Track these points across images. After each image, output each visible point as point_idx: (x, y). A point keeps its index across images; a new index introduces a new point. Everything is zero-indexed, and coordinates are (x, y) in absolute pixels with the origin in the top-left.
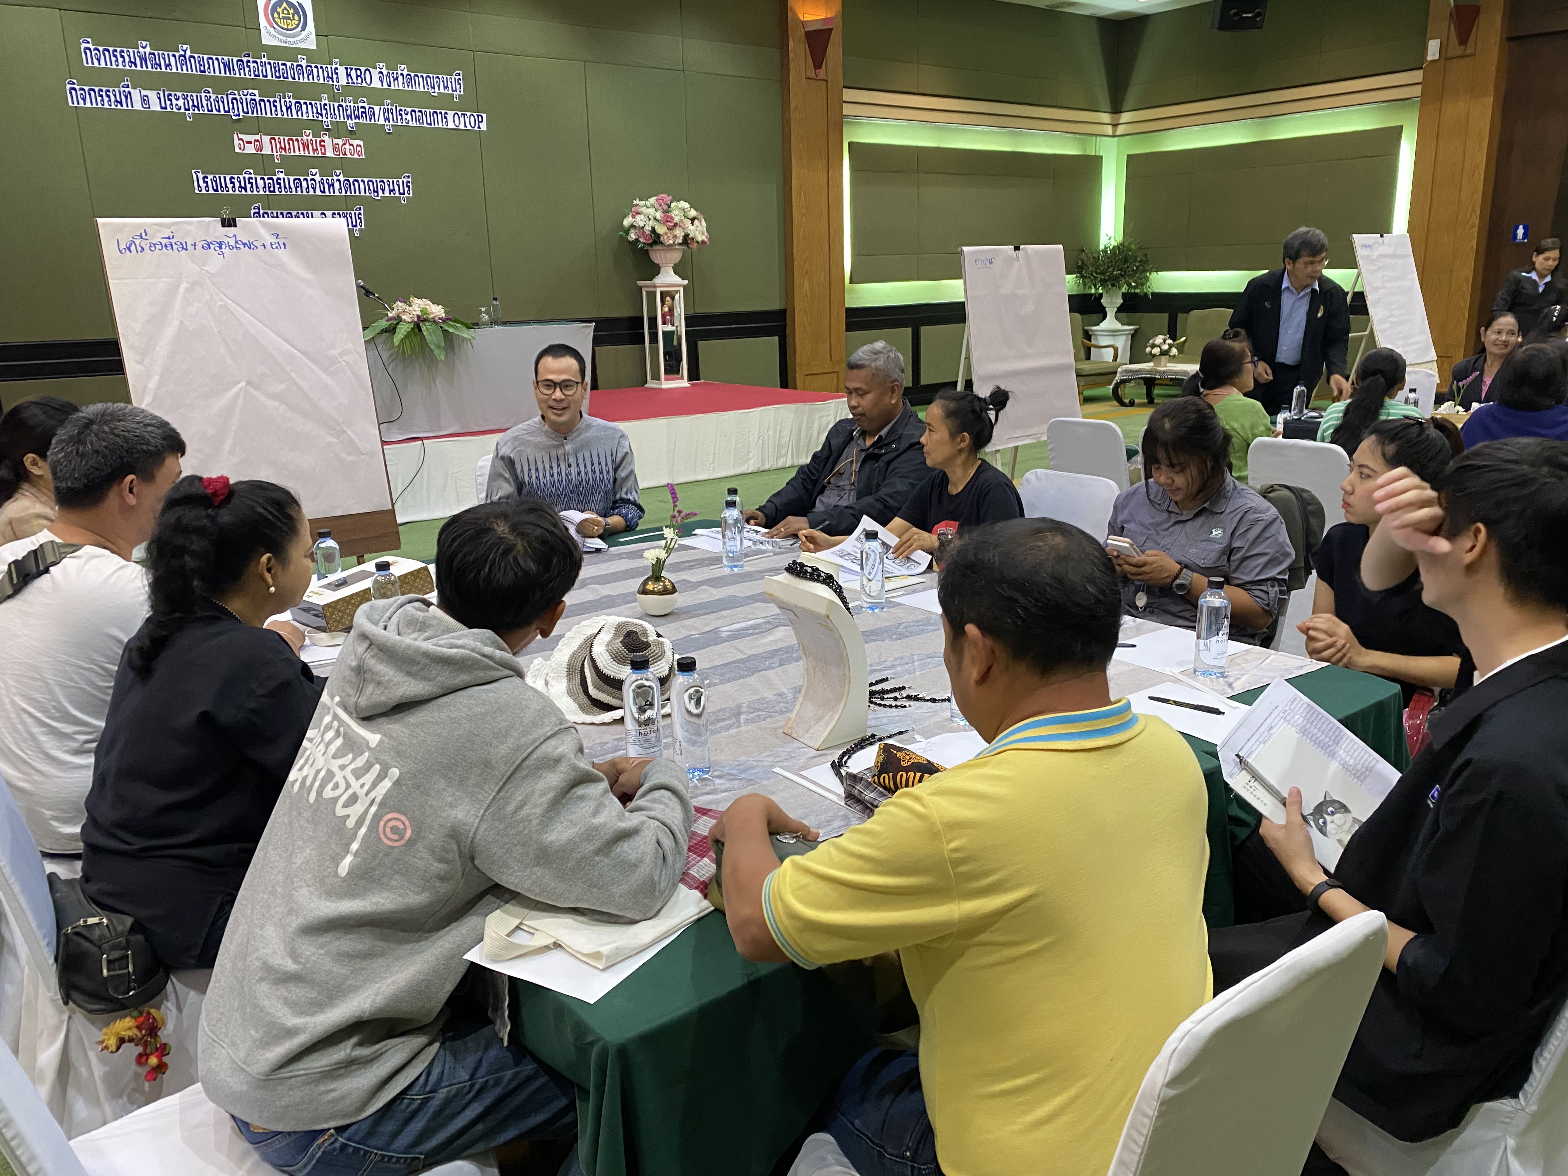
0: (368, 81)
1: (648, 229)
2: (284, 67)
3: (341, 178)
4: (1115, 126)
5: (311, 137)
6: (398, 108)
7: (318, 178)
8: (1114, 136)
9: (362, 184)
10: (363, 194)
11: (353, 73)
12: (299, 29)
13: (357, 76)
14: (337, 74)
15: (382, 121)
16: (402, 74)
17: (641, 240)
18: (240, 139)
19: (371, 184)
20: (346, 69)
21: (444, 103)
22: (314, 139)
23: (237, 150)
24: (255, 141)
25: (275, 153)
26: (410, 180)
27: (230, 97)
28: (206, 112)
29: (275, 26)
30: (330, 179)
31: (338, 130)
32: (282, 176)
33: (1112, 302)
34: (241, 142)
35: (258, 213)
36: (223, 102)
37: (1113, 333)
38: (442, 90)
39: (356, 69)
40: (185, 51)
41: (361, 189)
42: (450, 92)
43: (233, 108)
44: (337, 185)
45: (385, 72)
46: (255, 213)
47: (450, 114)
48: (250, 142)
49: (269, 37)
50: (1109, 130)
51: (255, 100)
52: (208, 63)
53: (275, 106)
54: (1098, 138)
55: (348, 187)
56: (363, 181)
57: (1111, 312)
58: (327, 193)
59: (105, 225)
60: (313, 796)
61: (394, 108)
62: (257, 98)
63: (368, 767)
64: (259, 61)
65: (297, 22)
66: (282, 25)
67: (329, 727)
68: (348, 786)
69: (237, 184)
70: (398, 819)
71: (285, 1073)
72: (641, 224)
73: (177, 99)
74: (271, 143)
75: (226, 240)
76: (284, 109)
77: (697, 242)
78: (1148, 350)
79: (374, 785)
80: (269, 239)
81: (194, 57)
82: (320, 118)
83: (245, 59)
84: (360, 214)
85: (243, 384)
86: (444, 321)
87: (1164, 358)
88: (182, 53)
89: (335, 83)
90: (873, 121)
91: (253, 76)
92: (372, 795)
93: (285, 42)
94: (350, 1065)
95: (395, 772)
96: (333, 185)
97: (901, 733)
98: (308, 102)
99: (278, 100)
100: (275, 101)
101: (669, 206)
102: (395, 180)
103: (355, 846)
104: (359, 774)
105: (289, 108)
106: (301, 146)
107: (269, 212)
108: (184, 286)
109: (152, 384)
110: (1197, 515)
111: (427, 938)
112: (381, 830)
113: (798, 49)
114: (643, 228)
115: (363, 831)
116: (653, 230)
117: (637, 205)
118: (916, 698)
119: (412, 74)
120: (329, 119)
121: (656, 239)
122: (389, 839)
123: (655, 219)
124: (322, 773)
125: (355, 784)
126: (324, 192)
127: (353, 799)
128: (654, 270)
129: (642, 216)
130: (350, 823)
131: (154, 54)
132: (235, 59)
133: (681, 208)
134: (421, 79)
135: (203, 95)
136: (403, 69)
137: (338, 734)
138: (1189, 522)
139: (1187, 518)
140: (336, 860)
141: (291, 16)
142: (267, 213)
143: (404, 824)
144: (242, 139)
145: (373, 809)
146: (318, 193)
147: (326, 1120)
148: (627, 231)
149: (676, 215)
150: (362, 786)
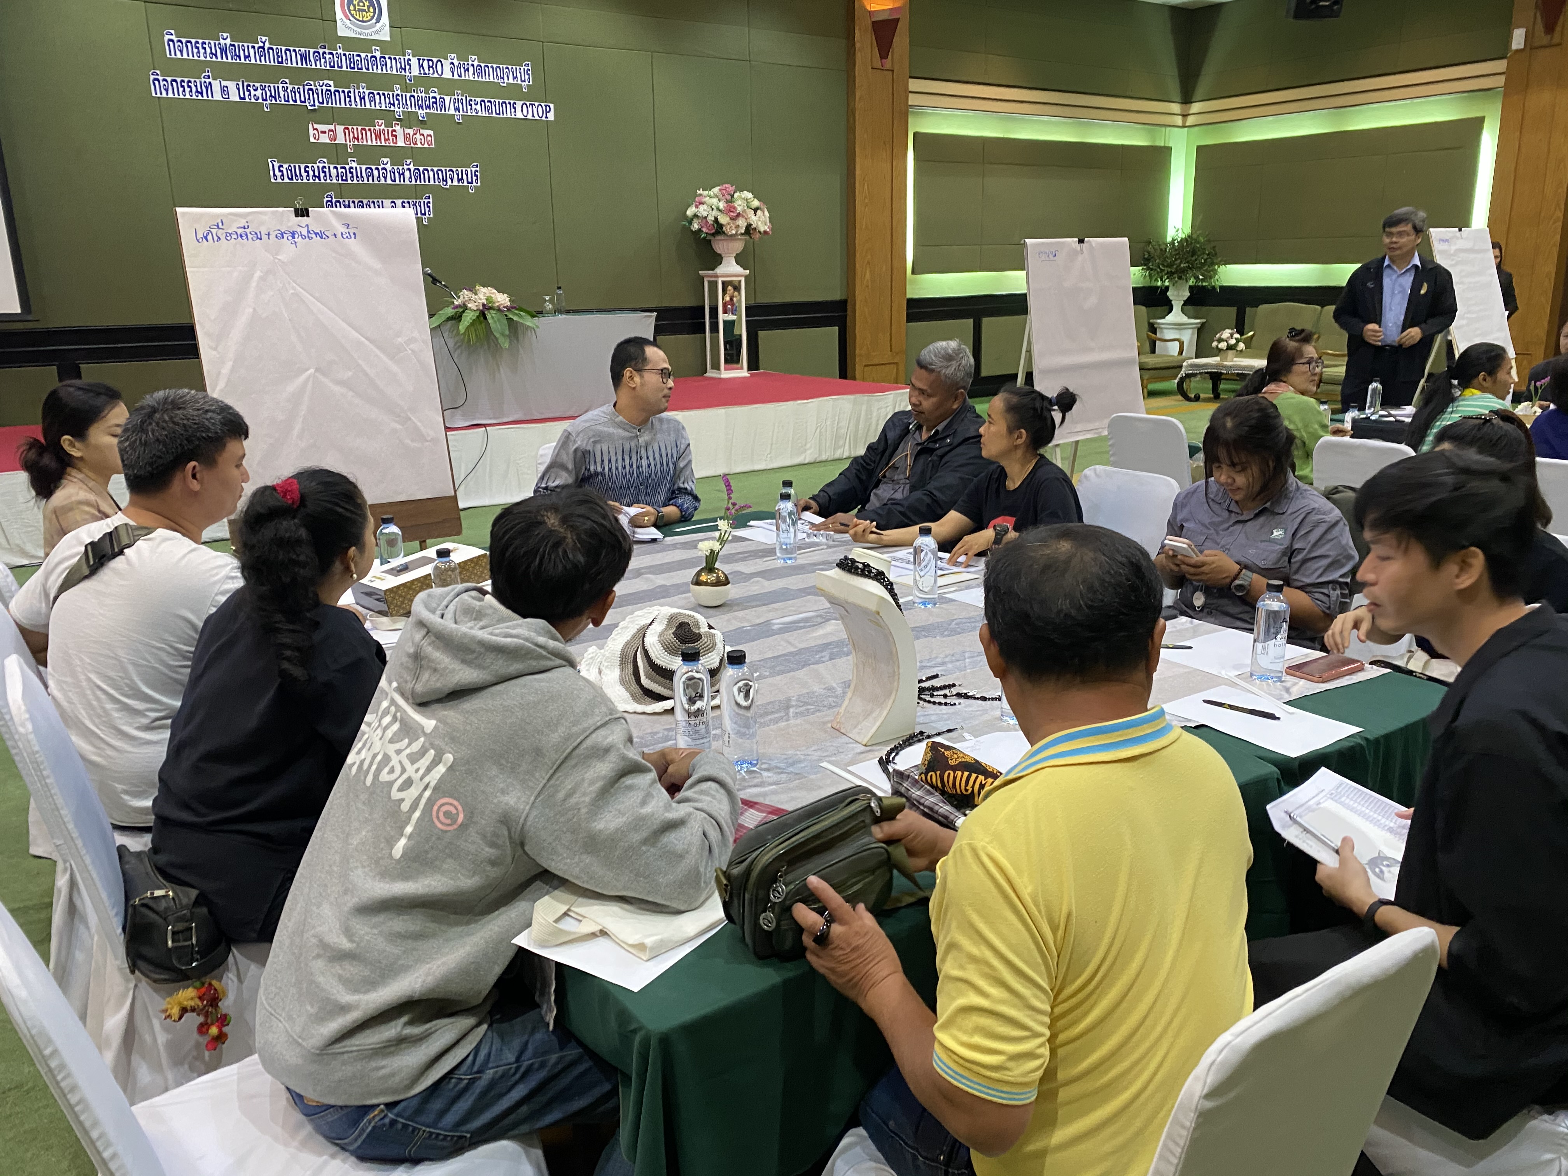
0: (440, 71)
1: (711, 219)
2: (359, 58)
3: (412, 167)
4: (1185, 116)
5: (383, 127)
6: (468, 98)
7: (389, 167)
8: (1184, 127)
9: (431, 173)
10: (432, 182)
11: (425, 64)
12: (374, 21)
13: (429, 67)
14: (409, 65)
15: (452, 111)
16: (473, 65)
17: (704, 230)
18: (314, 129)
19: (440, 173)
20: (419, 60)
21: (513, 93)
22: (386, 129)
23: (312, 140)
24: (330, 130)
25: (348, 142)
26: (478, 169)
27: (306, 88)
28: (283, 102)
29: (351, 18)
30: (401, 168)
31: (409, 120)
32: (354, 165)
33: (1178, 295)
34: (316, 132)
35: (331, 201)
36: (299, 93)
37: (1179, 326)
38: (511, 81)
39: (428, 60)
40: (264, 43)
41: (431, 178)
42: (519, 82)
43: (309, 99)
44: (407, 174)
45: (456, 62)
46: (328, 201)
47: (519, 104)
48: (324, 132)
49: (345, 28)
50: (1179, 120)
51: (330, 91)
52: (286, 54)
53: (349, 97)
54: (1168, 129)
55: (418, 176)
56: (432, 170)
57: (1177, 306)
58: (397, 182)
59: (184, 214)
60: (369, 780)
61: (464, 98)
62: (333, 89)
63: (423, 752)
64: (334, 52)
65: (372, 14)
66: (357, 17)
67: (386, 712)
68: (404, 770)
69: (311, 173)
70: (451, 804)
71: (338, 1048)
72: (705, 214)
73: (256, 90)
74: (345, 133)
75: (299, 230)
76: (358, 99)
77: (760, 232)
78: (1215, 344)
79: (429, 770)
80: (341, 229)
81: (272, 49)
82: (392, 108)
83: (321, 51)
84: (429, 202)
85: (312, 371)
86: (509, 309)
87: (1231, 353)
88: (261, 44)
89: (408, 74)
90: (938, 111)
91: (328, 68)
92: (427, 780)
93: (360, 34)
94: (401, 1043)
95: (449, 758)
96: (403, 174)
97: (949, 731)
98: (381, 92)
99: (352, 91)
100: (350, 92)
101: (732, 196)
102: (464, 170)
103: (409, 829)
104: (414, 758)
105: (362, 98)
106: (373, 136)
107: (341, 201)
108: (258, 274)
109: (226, 370)
110: (1257, 516)
111: (476, 921)
112: (434, 813)
113: (864, 40)
114: (706, 218)
115: (417, 814)
116: (716, 219)
117: (701, 195)
118: (966, 696)
119: (483, 65)
120: (401, 109)
121: (719, 229)
122: (442, 823)
123: (718, 209)
124: (379, 757)
125: (410, 769)
126: (395, 181)
127: (408, 784)
128: (716, 260)
129: (705, 207)
130: (405, 807)
131: (234, 46)
132: (312, 51)
133: (744, 198)
134: (491, 70)
135: (281, 86)
136: (474, 60)
137: (395, 718)
138: (1249, 523)
139: (1247, 518)
140: (391, 843)
141: (366, 8)
142: (339, 202)
143: (457, 809)
144: (317, 129)
145: (427, 794)
146: (389, 181)
147: (377, 1095)
148: (690, 221)
149: (739, 205)
150: (417, 770)
